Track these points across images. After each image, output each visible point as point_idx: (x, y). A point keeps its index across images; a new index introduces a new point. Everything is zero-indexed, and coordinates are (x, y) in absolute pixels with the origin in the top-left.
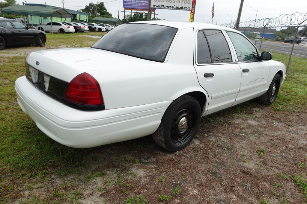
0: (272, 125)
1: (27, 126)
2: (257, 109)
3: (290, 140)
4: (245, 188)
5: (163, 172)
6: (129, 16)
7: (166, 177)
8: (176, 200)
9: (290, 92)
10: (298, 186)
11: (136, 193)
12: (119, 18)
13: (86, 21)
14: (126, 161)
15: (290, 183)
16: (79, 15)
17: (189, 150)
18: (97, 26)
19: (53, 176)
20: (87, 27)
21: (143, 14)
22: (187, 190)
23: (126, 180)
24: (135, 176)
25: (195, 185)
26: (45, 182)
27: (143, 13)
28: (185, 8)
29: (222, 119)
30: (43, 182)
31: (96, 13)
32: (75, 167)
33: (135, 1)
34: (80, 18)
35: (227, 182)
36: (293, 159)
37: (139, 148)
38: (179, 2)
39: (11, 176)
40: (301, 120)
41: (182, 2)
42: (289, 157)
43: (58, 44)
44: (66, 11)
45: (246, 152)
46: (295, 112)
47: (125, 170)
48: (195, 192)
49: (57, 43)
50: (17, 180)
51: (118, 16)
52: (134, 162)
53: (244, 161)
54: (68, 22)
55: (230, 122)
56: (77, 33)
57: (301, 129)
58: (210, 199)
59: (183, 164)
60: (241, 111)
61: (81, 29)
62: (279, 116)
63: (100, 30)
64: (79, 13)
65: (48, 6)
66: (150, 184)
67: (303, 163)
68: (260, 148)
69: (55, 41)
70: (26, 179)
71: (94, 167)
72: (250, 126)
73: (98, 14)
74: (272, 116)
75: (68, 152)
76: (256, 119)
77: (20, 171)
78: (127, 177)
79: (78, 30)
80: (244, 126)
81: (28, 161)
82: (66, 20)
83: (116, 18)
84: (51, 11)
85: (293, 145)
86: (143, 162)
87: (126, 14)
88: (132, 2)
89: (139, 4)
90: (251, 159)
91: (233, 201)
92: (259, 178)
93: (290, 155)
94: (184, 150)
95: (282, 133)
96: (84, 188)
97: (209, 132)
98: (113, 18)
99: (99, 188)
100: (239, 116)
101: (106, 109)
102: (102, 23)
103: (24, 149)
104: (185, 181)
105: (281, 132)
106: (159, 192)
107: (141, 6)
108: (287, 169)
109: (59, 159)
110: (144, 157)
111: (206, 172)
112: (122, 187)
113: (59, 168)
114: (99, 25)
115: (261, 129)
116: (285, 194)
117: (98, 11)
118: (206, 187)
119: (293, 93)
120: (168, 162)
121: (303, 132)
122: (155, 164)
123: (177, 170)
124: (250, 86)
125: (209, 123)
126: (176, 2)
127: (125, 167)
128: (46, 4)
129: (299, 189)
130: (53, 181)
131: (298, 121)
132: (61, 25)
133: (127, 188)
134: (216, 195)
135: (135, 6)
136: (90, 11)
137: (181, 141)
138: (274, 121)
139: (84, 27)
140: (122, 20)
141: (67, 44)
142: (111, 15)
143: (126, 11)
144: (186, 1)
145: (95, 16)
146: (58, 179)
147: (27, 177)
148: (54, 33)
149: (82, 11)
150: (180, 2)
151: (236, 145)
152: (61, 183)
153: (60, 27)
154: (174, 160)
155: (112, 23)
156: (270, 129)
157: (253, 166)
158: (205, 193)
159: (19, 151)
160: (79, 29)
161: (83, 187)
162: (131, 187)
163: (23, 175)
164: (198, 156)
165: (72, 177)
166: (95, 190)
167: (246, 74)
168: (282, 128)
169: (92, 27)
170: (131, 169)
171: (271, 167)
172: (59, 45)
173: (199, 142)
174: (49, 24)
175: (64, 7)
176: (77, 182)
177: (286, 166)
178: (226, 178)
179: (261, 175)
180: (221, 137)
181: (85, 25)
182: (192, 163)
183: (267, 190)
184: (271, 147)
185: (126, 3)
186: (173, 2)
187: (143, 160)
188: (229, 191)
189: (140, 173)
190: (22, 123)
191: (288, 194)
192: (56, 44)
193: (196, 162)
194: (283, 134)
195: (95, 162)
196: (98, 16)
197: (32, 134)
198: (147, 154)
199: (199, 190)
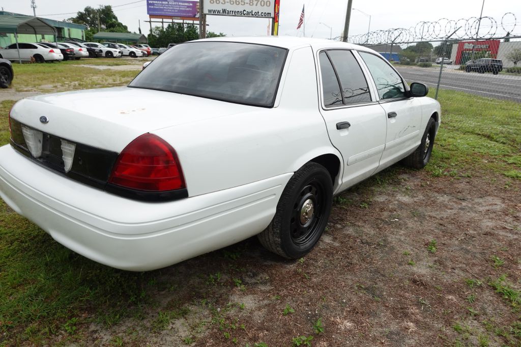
0: (436, 201)
1: (17, 239)
2: (405, 176)
3: (468, 222)
4: (424, 308)
5: (287, 296)
6: (160, 29)
7: (294, 305)
8: (321, 342)
9: (446, 145)
10: (501, 294)
11: (250, 339)
12: (140, 32)
13: (81, 39)
14: (219, 284)
15: (487, 292)
16: (69, 30)
17: (319, 254)
18: (104, 48)
19: (93, 327)
20: (86, 50)
21: (183, 26)
22: (334, 324)
23: (228, 318)
24: (241, 309)
25: (345, 314)
26: (81, 339)
27: (183, 23)
28: (262, 14)
29: (356, 197)
30: (76, 341)
31: (98, 25)
32: (129, 306)
33: (168, 2)
34: (69, 35)
35: (394, 301)
36: (481, 253)
37: (234, 258)
38: (251, 4)
39: (11, 338)
40: (475, 189)
41: (257, 3)
42: (475, 251)
43: (36, 83)
44: (43, 22)
45: (408, 249)
46: (462, 177)
47: (221, 301)
48: (348, 324)
49: (34, 81)
50: (24, 343)
51: (140, 30)
52: (233, 285)
53: (409, 264)
54: (47, 42)
55: (371, 202)
56: (68, 61)
57: (479, 204)
58: (375, 334)
59: (315, 280)
60: (382, 181)
61: (74, 54)
62: (440, 186)
63: (109, 55)
64: (68, 25)
65: (8, 14)
66: (271, 320)
67: (498, 258)
68: (428, 240)
69: (30, 77)
70: (41, 339)
71: (165, 302)
72: (402, 205)
73: (103, 26)
74: (430, 186)
75: (111, 279)
76: (407, 192)
77: (26, 326)
78: (228, 312)
79: (68, 56)
80: (393, 206)
81: (39, 305)
82: (43, 38)
83: (135, 33)
84: (17, 22)
85: (475, 230)
86: (247, 283)
87: (154, 25)
88: (162, 4)
89: (176, 8)
90: (419, 259)
91: (411, 333)
92: (439, 288)
93: (474, 246)
94: (310, 254)
95: (454, 211)
96: (156, 343)
97: (342, 220)
98: (130, 32)
99: (183, 339)
100: (381, 189)
101: (189, 196)
102: (112, 42)
103: (22, 283)
104: (327, 307)
105: (451, 211)
106: (289, 332)
107: (180, 11)
108: (476, 269)
109: (97, 293)
110: (247, 275)
111: (356, 288)
112: (224, 331)
113: (100, 310)
114: (107, 45)
115: (420, 209)
116: (485, 311)
117: (103, 21)
118: (362, 314)
119: (451, 146)
120: (290, 277)
121: (483, 208)
122: (269, 284)
123: (309, 290)
124: (398, 140)
125: (339, 206)
126: (247, 3)
127: (219, 296)
128: (4, 10)
129: (504, 301)
130: (95, 336)
131: (470, 190)
132: (36, 48)
133: (232, 332)
134: (382, 326)
135: (168, 12)
136: (87, 21)
137: (304, 240)
138: (436, 194)
139: (80, 50)
140: (146, 36)
141: (54, 82)
142: (126, 28)
143: (152, 20)
144: (263, 2)
145: (98, 31)
146: (104, 331)
147: (43, 334)
148: (24, 62)
149: (71, 22)
150: (253, 4)
151: (389, 239)
152: (111, 338)
153: (35, 51)
154: (299, 274)
155: (130, 43)
156: (434, 208)
157: (426, 270)
158: (365, 324)
159: (15, 288)
160: (71, 54)
161: (155, 340)
162: (240, 329)
163: (34, 333)
164: (336, 262)
165: (129, 325)
166: (178, 343)
167: (393, 120)
168: (451, 204)
169: (94, 50)
170: (232, 298)
171: (453, 268)
172: (40, 85)
173: (331, 238)
174: (13, 46)
175: (36, 14)
176: (140, 332)
177: (474, 265)
178: (390, 295)
179: (442, 284)
180: (363, 226)
181: (81, 47)
182: (330, 277)
183: (457, 308)
184: (444, 236)
185: (153, 7)
186: (242, 4)
187: (247, 279)
188: (400, 317)
189: (249, 302)
190: (6, 234)
191: (489, 310)
192: (33, 83)
193: (335, 273)
194: (454, 214)
195: (163, 293)
196: (102, 30)
197: (31, 253)
198: (251, 268)
199: (353, 321)
